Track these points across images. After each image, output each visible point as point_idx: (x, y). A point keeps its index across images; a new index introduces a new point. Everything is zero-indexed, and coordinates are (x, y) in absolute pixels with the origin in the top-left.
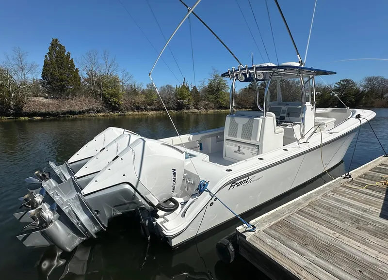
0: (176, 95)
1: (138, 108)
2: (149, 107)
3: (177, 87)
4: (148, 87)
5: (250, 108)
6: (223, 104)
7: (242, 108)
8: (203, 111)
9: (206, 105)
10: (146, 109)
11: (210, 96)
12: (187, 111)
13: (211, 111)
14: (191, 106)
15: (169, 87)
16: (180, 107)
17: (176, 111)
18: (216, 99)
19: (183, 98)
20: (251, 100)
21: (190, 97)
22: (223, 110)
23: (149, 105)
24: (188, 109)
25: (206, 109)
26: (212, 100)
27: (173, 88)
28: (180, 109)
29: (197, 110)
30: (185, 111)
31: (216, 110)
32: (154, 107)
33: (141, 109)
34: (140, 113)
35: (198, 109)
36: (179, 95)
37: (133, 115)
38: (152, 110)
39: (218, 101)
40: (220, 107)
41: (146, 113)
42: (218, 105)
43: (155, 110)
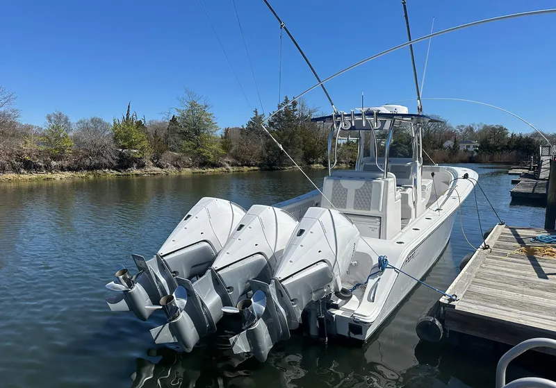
0: (115, 140)
1: (29, 166)
2: (54, 163)
3: (115, 123)
4: (50, 120)
5: (256, 165)
6: (209, 157)
7: (242, 166)
8: (172, 171)
9: (178, 159)
10: (48, 168)
11: (184, 143)
12: (138, 172)
13: (187, 171)
14: (147, 161)
15: (96, 121)
16: (124, 163)
17: (116, 172)
18: (195, 148)
19: (131, 146)
20: (256, 151)
21: (145, 143)
22: (210, 170)
23: (54, 158)
24: (141, 166)
25: (178, 167)
26: (188, 149)
27: (108, 125)
28: (125, 168)
29: (158, 169)
30: (135, 171)
31: (197, 170)
32: (66, 164)
33: (37, 168)
34: (34, 176)
35: (162, 167)
36: (122, 139)
37: (17, 181)
38: (62, 169)
39: (199, 153)
40: (204, 164)
41: (49, 175)
42: (199, 160)
43: (69, 169)
